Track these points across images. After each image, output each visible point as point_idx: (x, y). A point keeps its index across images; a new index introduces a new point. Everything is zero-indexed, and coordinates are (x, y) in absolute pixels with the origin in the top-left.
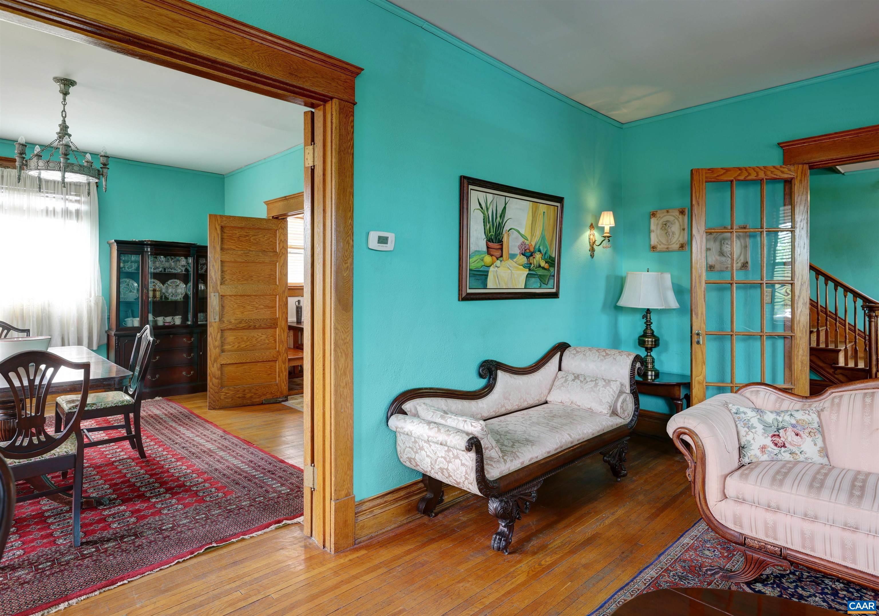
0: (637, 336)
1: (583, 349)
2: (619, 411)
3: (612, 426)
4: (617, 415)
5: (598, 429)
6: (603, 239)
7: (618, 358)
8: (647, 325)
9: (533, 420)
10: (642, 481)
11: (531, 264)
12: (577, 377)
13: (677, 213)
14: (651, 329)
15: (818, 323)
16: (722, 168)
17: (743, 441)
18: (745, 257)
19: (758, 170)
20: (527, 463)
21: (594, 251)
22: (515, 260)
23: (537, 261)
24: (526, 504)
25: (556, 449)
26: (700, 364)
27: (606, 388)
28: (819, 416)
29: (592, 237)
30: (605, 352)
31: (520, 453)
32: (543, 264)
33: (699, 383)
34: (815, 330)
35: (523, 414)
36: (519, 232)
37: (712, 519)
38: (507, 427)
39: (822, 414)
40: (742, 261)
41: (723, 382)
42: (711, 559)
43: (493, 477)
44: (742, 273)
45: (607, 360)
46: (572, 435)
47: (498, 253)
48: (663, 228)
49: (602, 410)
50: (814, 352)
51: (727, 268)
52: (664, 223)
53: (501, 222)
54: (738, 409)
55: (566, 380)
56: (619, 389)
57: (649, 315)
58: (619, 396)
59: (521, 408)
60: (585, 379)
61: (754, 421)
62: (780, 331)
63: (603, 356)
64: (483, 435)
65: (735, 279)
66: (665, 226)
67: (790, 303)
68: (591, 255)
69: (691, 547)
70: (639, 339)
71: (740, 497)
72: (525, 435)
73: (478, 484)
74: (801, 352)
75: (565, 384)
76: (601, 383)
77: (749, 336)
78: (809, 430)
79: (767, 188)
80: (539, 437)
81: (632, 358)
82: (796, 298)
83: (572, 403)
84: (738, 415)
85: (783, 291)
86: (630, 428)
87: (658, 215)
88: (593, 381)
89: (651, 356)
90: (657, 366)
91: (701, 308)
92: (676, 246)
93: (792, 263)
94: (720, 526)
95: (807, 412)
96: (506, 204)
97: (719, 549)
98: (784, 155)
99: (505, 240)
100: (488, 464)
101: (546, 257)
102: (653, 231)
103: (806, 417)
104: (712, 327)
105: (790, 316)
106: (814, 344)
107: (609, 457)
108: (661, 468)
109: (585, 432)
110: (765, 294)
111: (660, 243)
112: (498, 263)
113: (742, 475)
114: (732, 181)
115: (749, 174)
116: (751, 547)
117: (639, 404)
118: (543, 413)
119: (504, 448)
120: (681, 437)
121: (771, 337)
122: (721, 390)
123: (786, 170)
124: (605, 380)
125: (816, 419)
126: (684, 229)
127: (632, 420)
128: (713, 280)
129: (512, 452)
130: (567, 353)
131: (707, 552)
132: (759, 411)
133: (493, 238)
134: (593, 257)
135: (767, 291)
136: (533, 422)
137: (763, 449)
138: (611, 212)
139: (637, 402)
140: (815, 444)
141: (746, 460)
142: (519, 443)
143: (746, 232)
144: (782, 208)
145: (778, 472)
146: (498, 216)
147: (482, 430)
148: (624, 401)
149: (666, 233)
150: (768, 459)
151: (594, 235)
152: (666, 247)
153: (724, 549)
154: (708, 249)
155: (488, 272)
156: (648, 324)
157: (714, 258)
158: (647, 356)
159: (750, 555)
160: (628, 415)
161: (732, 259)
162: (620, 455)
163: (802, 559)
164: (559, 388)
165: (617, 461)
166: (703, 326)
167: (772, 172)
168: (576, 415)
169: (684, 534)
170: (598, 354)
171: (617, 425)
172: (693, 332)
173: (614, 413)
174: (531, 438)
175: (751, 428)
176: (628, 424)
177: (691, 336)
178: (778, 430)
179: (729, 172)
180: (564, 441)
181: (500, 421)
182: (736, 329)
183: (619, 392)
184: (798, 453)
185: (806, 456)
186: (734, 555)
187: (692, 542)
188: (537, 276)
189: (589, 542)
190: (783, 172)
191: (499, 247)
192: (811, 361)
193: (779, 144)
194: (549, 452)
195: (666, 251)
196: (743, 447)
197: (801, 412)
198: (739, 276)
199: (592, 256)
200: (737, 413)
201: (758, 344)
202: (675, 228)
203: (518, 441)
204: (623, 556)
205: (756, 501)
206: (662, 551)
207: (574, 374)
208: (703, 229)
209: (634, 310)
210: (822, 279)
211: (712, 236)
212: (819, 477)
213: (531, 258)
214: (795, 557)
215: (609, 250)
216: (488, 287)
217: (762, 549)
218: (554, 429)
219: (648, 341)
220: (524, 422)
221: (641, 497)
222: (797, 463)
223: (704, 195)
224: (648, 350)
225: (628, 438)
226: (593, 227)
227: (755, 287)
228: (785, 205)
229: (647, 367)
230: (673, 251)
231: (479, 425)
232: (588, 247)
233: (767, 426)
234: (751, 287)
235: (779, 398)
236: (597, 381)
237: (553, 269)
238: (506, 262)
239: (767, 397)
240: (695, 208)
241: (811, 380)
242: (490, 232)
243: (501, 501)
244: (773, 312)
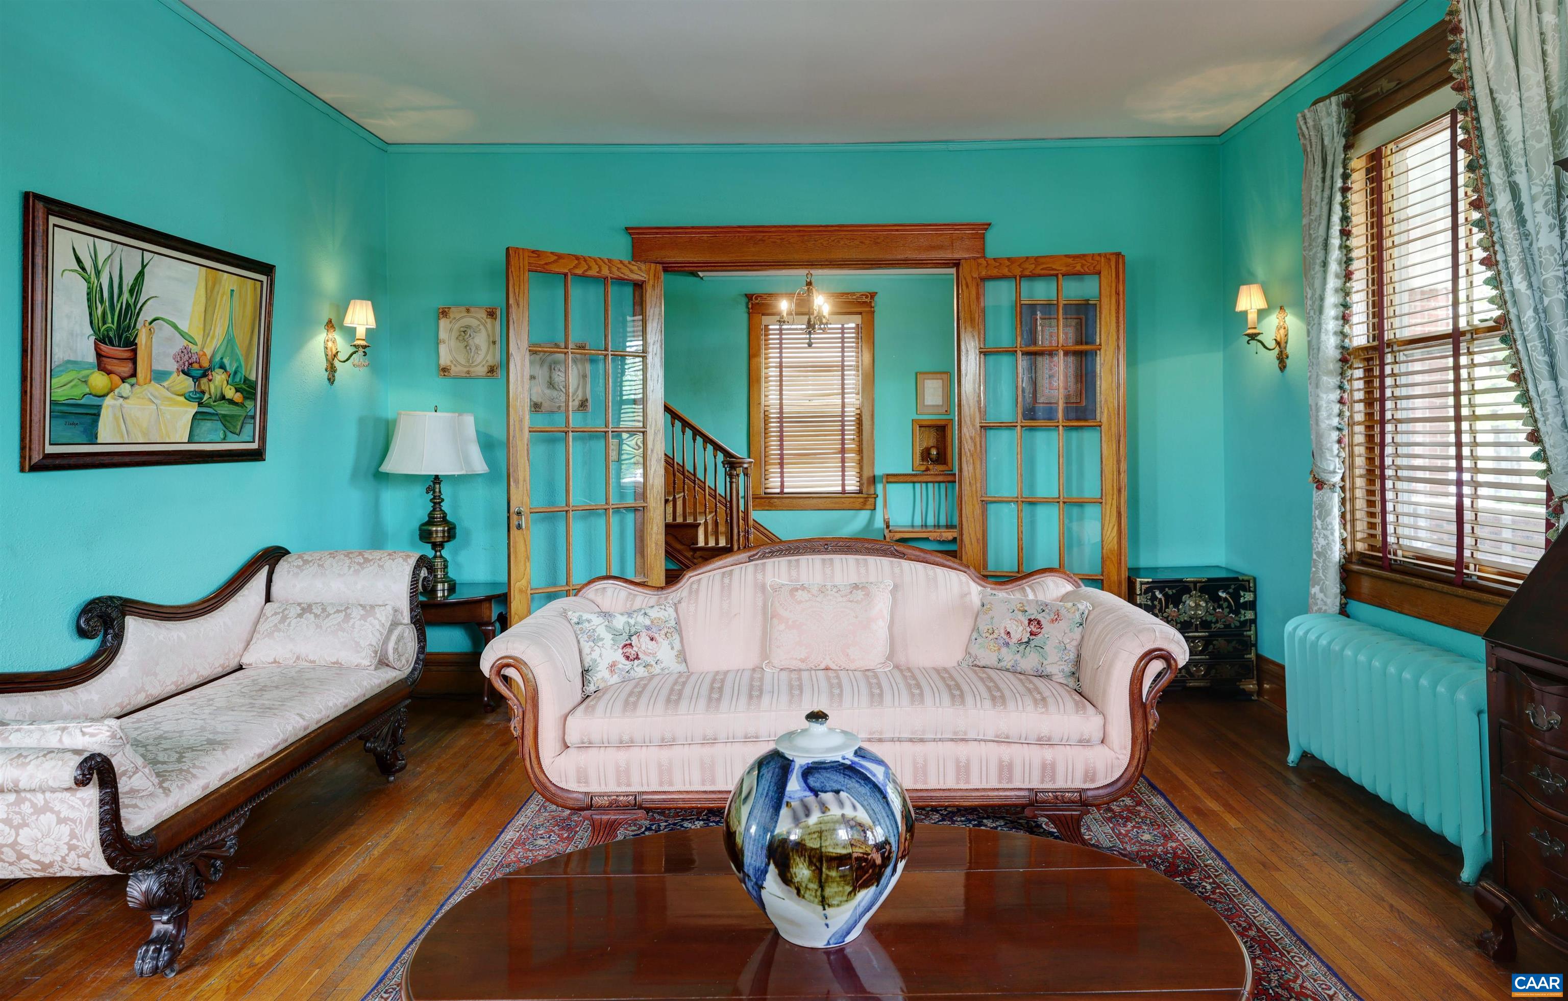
0: (416, 525)
1: (317, 556)
2: (391, 659)
3: (379, 686)
4: (388, 665)
5: (354, 695)
6: (354, 349)
7: (388, 563)
8: (435, 503)
9: (218, 705)
10: (432, 771)
11: (203, 392)
12: (306, 609)
13: (483, 315)
14: (441, 510)
15: (674, 488)
16: (552, 253)
17: (587, 662)
18: (584, 393)
19: (601, 263)
20: (215, 784)
21: (335, 371)
22: (165, 384)
23: (216, 387)
24: (214, 866)
25: (275, 747)
26: (523, 562)
27: (366, 621)
28: (676, 611)
29: (330, 344)
30: (363, 556)
31: (199, 768)
32: (230, 393)
33: (521, 591)
34: (671, 498)
35: (192, 698)
36: (175, 327)
37: (549, 784)
38: (157, 729)
39: (679, 606)
40: (580, 398)
41: (555, 585)
42: (546, 849)
43: (140, 828)
44: (579, 415)
45: (365, 570)
46: (305, 714)
47: (126, 369)
48: (461, 338)
49: (360, 661)
50: (671, 529)
51: (560, 407)
52: (462, 329)
53: (131, 302)
54: (580, 618)
55: (284, 619)
56: (391, 618)
57: (437, 486)
58: (390, 631)
59: (183, 687)
60: (324, 610)
61: (602, 631)
62: (630, 501)
63: (359, 564)
64: (115, 746)
65: (571, 425)
66: (464, 334)
67: (641, 460)
68: (329, 379)
69: (520, 842)
70: (420, 530)
71: (586, 740)
72: (205, 733)
73: (104, 851)
74: (655, 529)
75: (281, 626)
76: (356, 613)
77: (590, 512)
78: (666, 630)
79: (613, 290)
80: (236, 731)
81: (412, 562)
82: (649, 452)
83: (298, 658)
84: (580, 626)
85: (633, 443)
86: (412, 684)
87: (452, 316)
88: (341, 611)
89: (441, 557)
90: (452, 574)
91: (523, 471)
92: (482, 370)
93: (644, 401)
94: (559, 792)
95: (663, 607)
96: (144, 267)
97: (557, 832)
98: (633, 246)
99: (142, 340)
100: (127, 806)
101: (238, 380)
102: (444, 342)
103: (662, 614)
104: (539, 502)
105: (641, 480)
106: (670, 519)
107: (374, 742)
108: (462, 742)
109: (331, 704)
110: (611, 447)
111: (455, 362)
112: (125, 388)
113: (587, 708)
114: (566, 275)
115: (590, 268)
116: (601, 809)
117: (425, 641)
118: (239, 688)
119: (161, 767)
120: (502, 672)
121: (617, 510)
122: (551, 597)
123: (635, 268)
124: (363, 607)
125: (674, 615)
126: (494, 343)
127: (414, 669)
128: (539, 425)
129: (181, 770)
130: (282, 568)
131: (540, 842)
132: (606, 615)
133: (111, 334)
134: (332, 383)
135: (613, 442)
136: (218, 708)
137: (612, 667)
138: (369, 303)
139: (422, 638)
140: (672, 648)
141: (591, 688)
142: (193, 751)
143: (585, 354)
144: (629, 318)
145: (631, 694)
146: (126, 289)
147: (113, 736)
148: (400, 639)
149: (466, 347)
150: (618, 680)
151: (334, 342)
152: (466, 369)
153: (563, 828)
154: (532, 377)
155: (99, 407)
156: (437, 501)
157: (540, 392)
158: (435, 557)
159: (597, 820)
160: (407, 662)
161: (567, 394)
162: (394, 734)
163: (659, 801)
164: (270, 635)
165: (389, 746)
166: (526, 499)
167: (619, 269)
168: (307, 679)
169: (505, 827)
170: (348, 561)
171: (388, 682)
172: (512, 510)
173: (383, 663)
174: (220, 738)
175: (596, 640)
176: (407, 678)
177: (509, 518)
178: (630, 636)
179: (562, 261)
180: (290, 728)
181: (139, 721)
182: (572, 503)
183: (391, 625)
184: (653, 663)
185: (663, 665)
186: (576, 832)
187: (518, 834)
188: (216, 418)
189: (345, 894)
190: (631, 271)
191: (127, 355)
192: (666, 543)
193: (627, 229)
194: (260, 756)
195: (466, 378)
196: (587, 671)
197: (656, 608)
198: (576, 420)
199: (331, 380)
200: (578, 623)
201: (602, 522)
202: (480, 340)
203: (192, 749)
204: (410, 893)
205: (605, 740)
206: (473, 863)
207: (299, 604)
208: (525, 345)
209: (410, 479)
210: (678, 424)
211: (538, 357)
212: (677, 687)
213: (204, 380)
214: (653, 801)
215: (363, 372)
216: (99, 441)
217: (615, 805)
218: (267, 711)
219: (437, 531)
220: (196, 711)
221: (432, 796)
222: (653, 677)
223: (526, 291)
224: (437, 546)
225: (408, 701)
226: (333, 327)
227: (597, 438)
228: (634, 315)
229: (436, 576)
230: (477, 377)
231: (106, 728)
232: (324, 364)
233: (616, 634)
234: (590, 438)
235: (630, 594)
236: (349, 611)
237: (252, 403)
238: (146, 386)
239: (616, 594)
240: (513, 310)
241: (666, 570)
242: (104, 323)
243: (159, 873)
244: (619, 477)
